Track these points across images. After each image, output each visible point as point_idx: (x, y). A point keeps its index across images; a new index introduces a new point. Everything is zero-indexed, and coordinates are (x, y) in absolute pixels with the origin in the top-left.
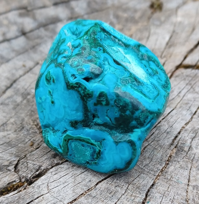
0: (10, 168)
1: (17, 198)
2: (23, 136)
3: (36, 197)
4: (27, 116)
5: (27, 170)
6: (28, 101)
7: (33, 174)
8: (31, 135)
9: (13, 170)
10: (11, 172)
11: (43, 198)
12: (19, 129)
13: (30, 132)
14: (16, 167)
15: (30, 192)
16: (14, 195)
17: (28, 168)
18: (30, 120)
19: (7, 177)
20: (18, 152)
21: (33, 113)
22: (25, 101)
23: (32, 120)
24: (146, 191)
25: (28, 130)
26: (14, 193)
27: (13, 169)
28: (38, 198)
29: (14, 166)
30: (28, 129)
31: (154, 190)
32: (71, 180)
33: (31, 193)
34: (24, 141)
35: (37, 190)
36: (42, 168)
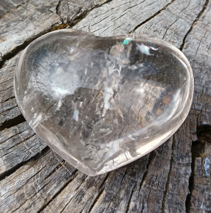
0: (52, 9)
5: (69, 11)
9: (55, 12)
10: (53, 14)
17: (69, 10)
19: (50, 19)
24: (183, 37)
27: (55, 10)
29: (55, 7)
31: (191, 36)
32: (111, 23)
36: (83, 10)
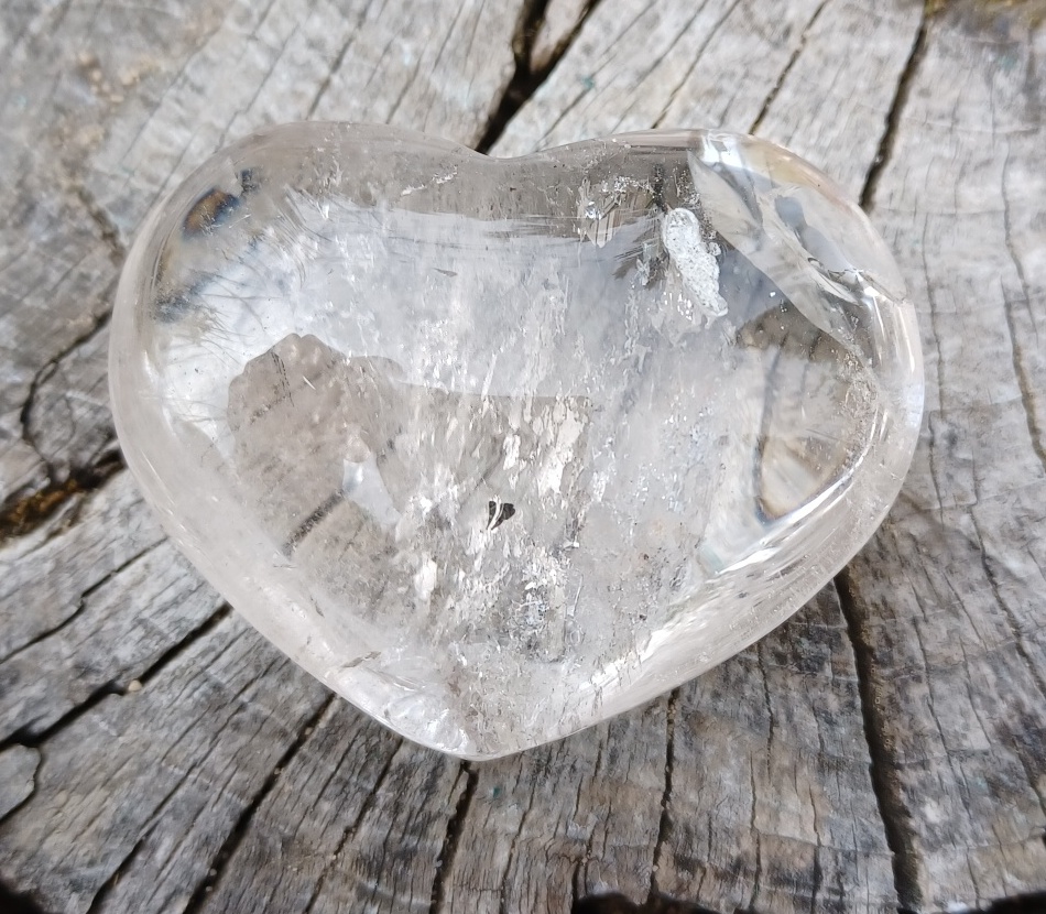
1: (48, 566)
2: (36, 253)
3: (118, 561)
4: (41, 136)
6: (35, 49)
7: (100, 450)
8: (69, 249)
11: (147, 566)
12: (16, 217)
13: (64, 230)
14: (25, 419)
15: (97, 539)
16: (37, 548)
18: (57, 165)
20: (26, 342)
21: (62, 119)
22: (20, 54)
23: (65, 163)
25: (53, 222)
26: (36, 543)
28: (128, 563)
30: (54, 214)
33: (100, 546)
34: (42, 280)
35: (119, 531)
